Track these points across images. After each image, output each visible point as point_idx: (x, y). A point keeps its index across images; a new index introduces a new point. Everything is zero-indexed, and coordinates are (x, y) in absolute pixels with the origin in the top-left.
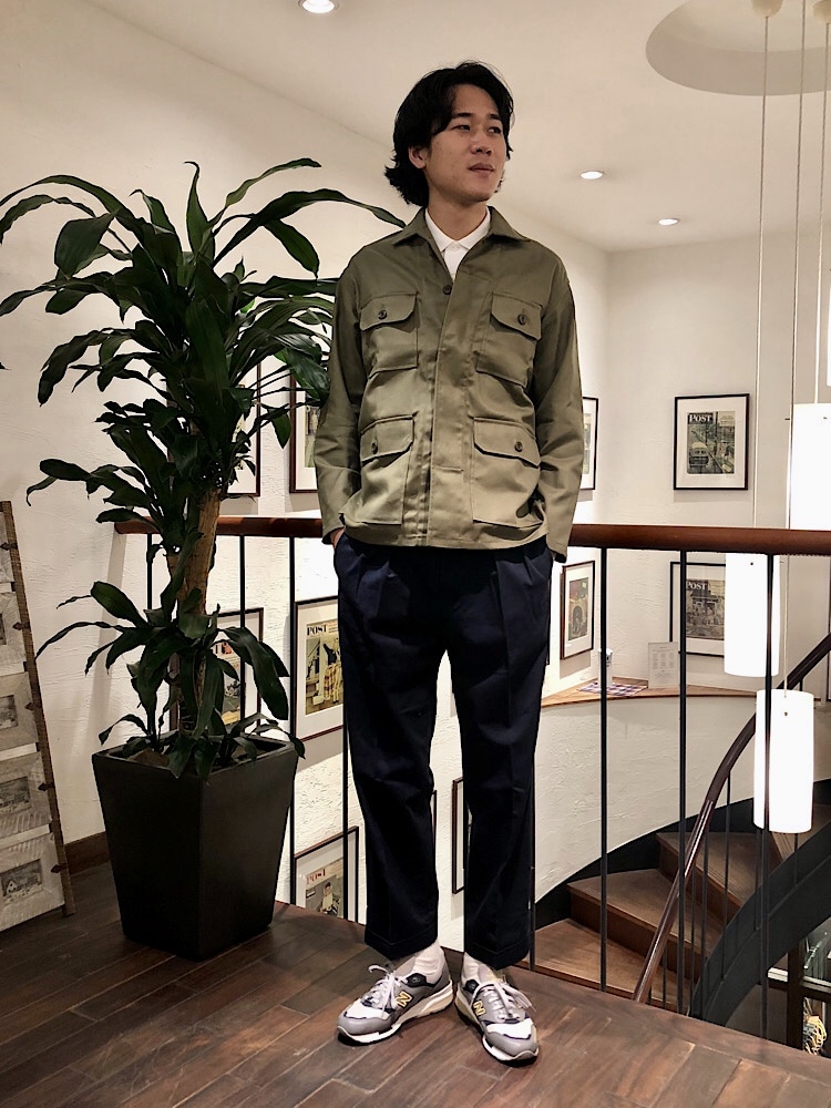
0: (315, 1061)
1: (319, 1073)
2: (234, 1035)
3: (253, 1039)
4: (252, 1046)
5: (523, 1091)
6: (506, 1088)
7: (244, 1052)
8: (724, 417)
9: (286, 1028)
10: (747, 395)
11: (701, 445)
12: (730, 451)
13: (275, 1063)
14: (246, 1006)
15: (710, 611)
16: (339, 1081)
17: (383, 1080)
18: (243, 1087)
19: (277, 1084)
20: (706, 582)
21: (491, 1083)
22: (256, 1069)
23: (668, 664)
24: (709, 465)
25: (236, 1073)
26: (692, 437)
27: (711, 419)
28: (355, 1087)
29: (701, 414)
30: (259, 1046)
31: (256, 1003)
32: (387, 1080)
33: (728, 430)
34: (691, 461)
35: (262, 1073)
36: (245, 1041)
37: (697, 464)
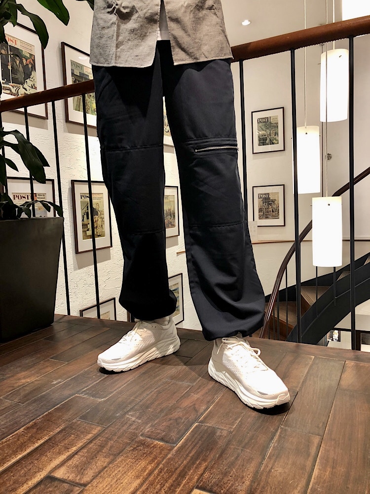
0: (65, 386)
1: (67, 392)
2: (12, 376)
3: (24, 378)
4: (23, 381)
5: (210, 390)
6: (198, 389)
7: (17, 385)
8: (273, 119)
9: (50, 370)
10: (283, 108)
11: (264, 132)
12: (276, 134)
13: (37, 389)
14: (27, 361)
15: (270, 207)
16: (81, 395)
17: (112, 392)
18: (9, 405)
19: (35, 401)
20: (268, 194)
21: (188, 387)
22: (23, 393)
23: (253, 231)
24: (268, 141)
25: (5, 398)
26: (260, 129)
27: (268, 120)
28: (92, 398)
29: (263, 118)
30: (29, 380)
31: (33, 359)
32: (114, 392)
33: (275, 125)
34: (260, 140)
35: (25, 396)
36: (19, 379)
37: (263, 141)
